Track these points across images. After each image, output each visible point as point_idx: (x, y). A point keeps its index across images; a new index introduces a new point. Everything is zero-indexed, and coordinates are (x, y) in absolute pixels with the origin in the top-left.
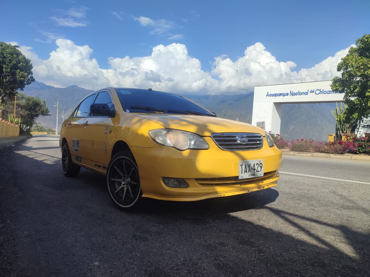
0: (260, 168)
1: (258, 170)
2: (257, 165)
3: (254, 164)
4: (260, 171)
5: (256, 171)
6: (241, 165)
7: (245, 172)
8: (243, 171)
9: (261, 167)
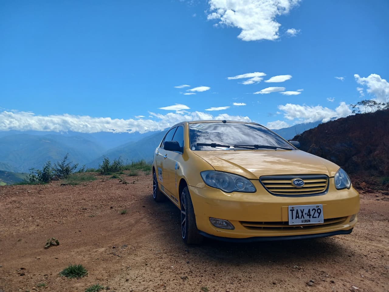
0: (318, 214)
1: (314, 216)
2: (314, 211)
3: (309, 209)
4: (318, 217)
5: (311, 217)
6: (291, 210)
7: (296, 217)
8: (294, 217)
9: (320, 213)
